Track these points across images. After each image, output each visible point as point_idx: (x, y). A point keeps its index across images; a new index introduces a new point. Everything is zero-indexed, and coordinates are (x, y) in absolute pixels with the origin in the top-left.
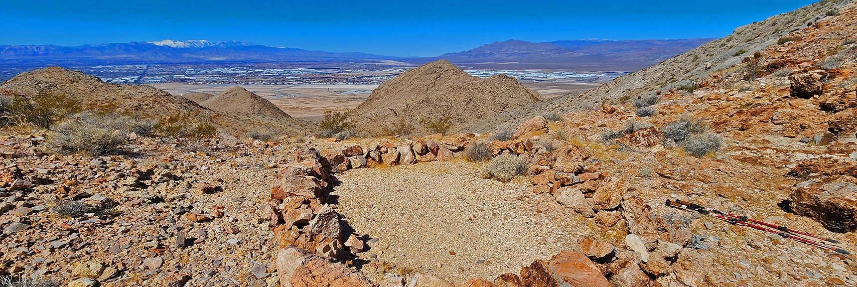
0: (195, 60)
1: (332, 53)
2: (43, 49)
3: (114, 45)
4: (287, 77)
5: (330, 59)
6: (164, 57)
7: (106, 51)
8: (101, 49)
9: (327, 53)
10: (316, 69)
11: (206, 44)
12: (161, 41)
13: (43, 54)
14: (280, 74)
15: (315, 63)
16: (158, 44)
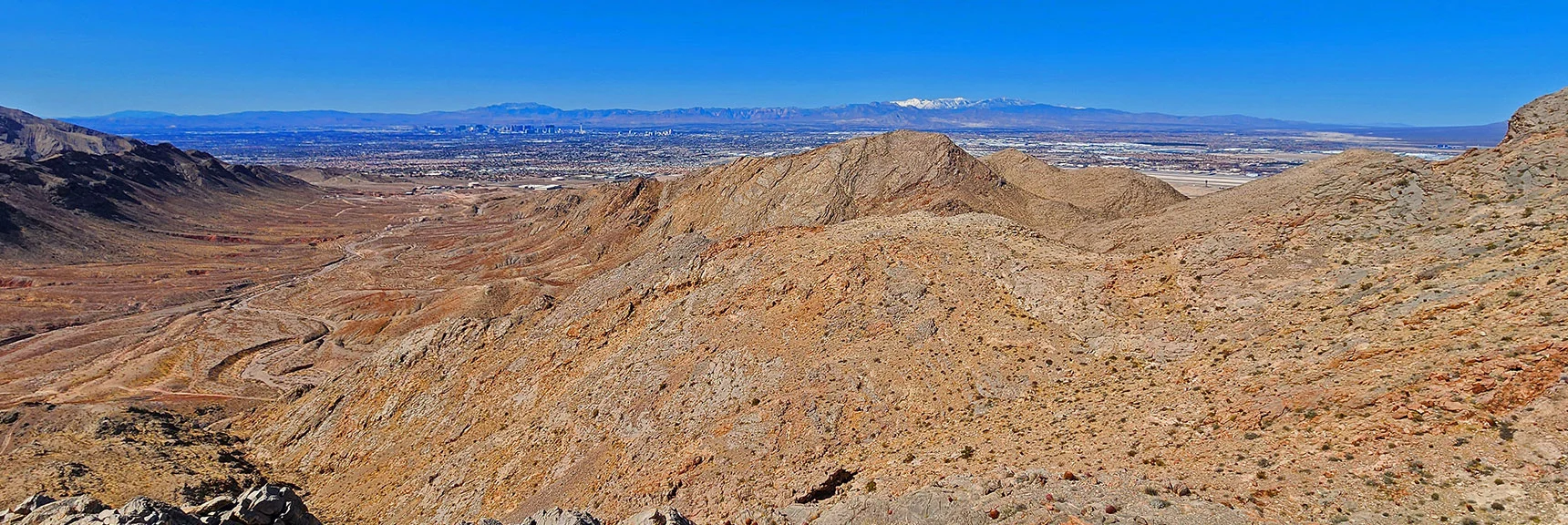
0: (944, 127)
1: (1180, 118)
2: (786, 111)
3: (852, 106)
4: (1102, 157)
5: (1177, 127)
6: (906, 122)
7: (844, 113)
8: (839, 111)
9: (1169, 117)
10: (1153, 144)
11: (961, 103)
12: (905, 100)
13: (784, 118)
14: (1087, 152)
15: (1148, 134)
16: (902, 104)
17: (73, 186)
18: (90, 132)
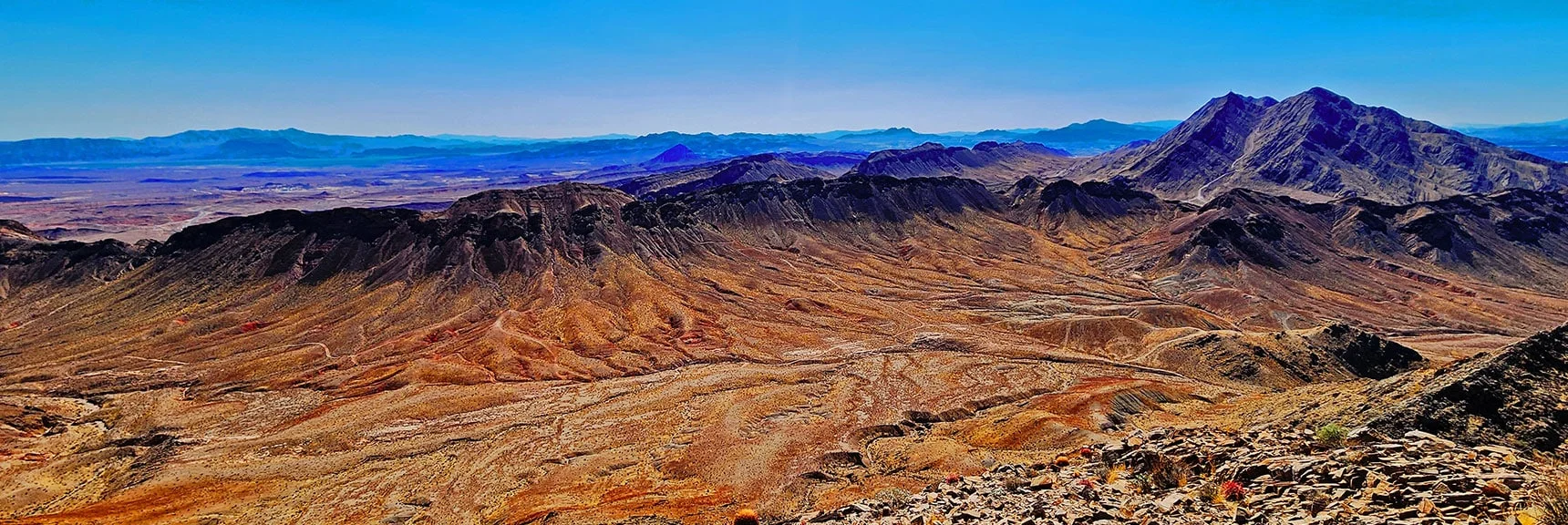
17: (1515, 219)
18: (1537, 160)
